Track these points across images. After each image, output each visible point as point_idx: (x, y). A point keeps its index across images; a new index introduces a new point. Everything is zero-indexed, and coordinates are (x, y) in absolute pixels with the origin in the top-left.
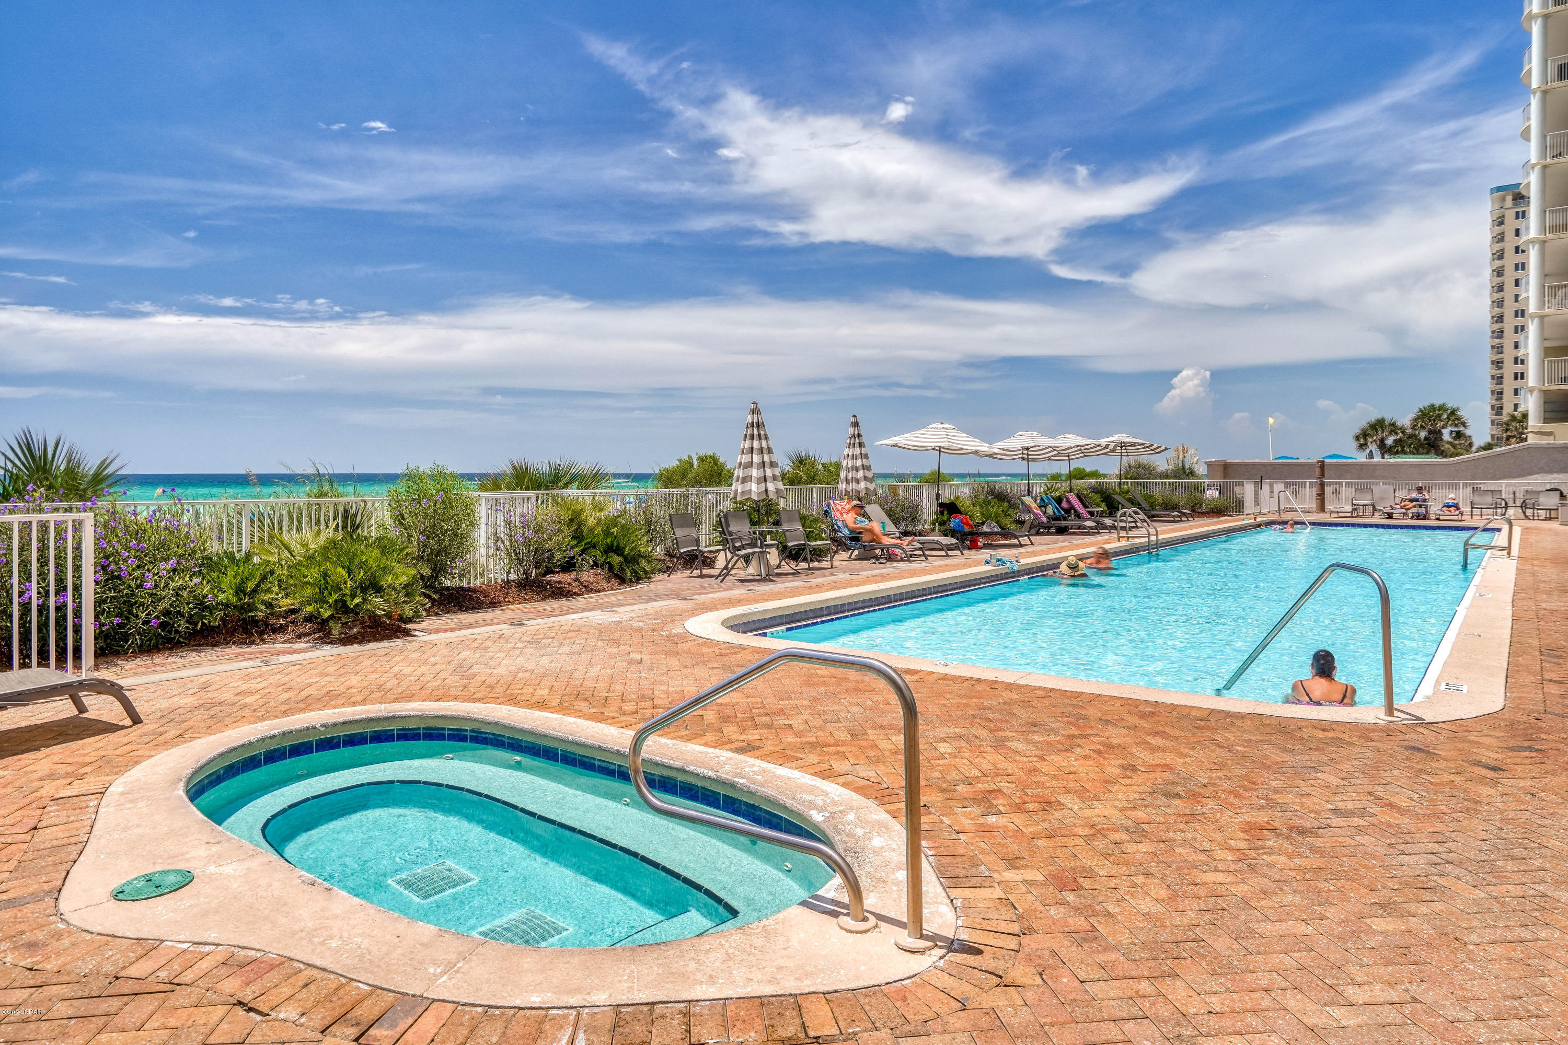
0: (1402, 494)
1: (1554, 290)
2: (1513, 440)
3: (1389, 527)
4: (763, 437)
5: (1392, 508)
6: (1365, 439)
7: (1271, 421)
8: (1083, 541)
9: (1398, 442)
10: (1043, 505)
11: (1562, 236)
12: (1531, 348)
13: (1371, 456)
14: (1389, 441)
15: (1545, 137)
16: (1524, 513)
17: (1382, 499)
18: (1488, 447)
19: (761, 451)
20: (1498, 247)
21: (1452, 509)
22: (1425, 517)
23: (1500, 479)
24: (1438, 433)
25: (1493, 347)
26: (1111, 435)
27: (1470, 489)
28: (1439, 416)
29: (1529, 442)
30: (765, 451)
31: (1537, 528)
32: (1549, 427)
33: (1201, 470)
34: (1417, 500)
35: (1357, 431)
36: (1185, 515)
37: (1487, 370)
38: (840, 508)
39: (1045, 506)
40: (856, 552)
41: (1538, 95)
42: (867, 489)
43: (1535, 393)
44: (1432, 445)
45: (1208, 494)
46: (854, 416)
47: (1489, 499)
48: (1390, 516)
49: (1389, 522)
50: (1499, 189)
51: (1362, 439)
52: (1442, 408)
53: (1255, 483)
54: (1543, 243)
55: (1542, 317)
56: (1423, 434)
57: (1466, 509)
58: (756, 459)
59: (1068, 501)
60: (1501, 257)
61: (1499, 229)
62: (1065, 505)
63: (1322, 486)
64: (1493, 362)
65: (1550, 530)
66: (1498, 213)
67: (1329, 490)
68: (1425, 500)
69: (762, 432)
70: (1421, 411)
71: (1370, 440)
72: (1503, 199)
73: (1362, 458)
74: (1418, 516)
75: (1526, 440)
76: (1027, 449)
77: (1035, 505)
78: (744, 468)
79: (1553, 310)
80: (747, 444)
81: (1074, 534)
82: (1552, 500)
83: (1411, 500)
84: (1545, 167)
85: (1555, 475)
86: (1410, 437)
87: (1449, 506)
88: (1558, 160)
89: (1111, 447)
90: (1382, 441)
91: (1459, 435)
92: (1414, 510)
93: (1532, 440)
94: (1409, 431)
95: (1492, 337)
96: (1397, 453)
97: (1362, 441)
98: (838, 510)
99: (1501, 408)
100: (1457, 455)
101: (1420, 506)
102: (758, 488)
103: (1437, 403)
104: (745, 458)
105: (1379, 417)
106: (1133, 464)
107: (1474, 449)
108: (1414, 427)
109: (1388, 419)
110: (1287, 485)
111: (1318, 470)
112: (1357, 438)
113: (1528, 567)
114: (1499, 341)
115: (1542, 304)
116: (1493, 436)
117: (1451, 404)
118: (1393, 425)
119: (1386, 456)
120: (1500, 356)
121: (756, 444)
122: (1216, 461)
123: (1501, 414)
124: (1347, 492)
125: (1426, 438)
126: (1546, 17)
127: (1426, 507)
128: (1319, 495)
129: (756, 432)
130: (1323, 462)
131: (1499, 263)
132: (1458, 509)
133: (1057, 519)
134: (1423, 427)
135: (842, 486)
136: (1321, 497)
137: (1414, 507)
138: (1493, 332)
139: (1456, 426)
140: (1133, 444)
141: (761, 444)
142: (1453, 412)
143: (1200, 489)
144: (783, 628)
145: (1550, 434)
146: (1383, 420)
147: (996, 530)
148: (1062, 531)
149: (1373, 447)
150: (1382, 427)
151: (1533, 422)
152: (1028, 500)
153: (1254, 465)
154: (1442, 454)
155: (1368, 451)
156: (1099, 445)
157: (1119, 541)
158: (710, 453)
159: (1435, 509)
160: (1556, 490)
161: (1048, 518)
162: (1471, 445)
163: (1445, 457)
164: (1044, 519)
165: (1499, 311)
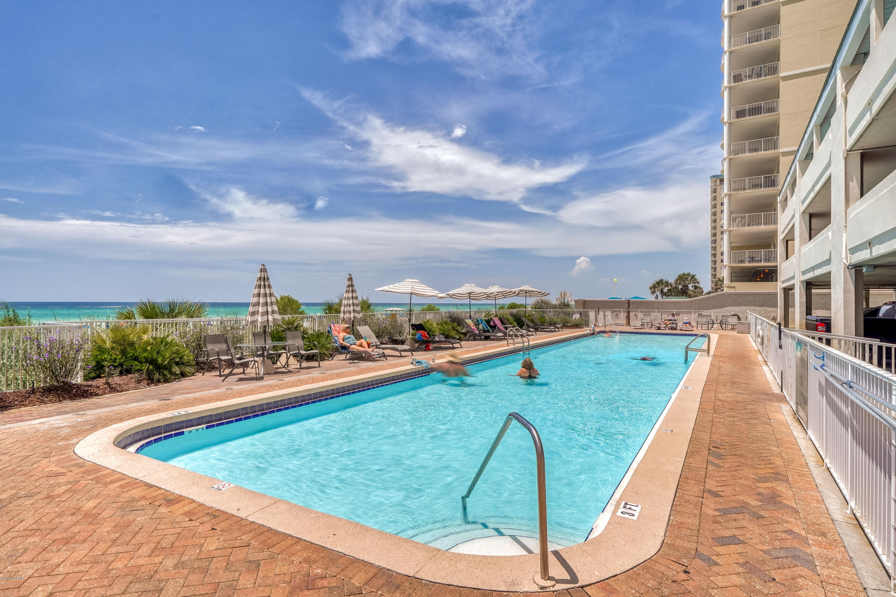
0: (665, 317)
1: (735, 219)
2: (719, 290)
3: (657, 334)
4: (267, 286)
5: (660, 324)
6: (654, 289)
7: (615, 280)
8: (496, 344)
9: (669, 290)
10: (477, 324)
11: (738, 193)
12: (725, 247)
13: (657, 297)
14: (665, 290)
15: (730, 145)
16: (721, 326)
17: (655, 319)
18: (710, 293)
19: (265, 295)
20: (714, 202)
21: (687, 325)
22: (675, 329)
23: (710, 309)
24: (686, 286)
25: (712, 248)
26: (521, 286)
27: (697, 314)
28: (687, 278)
29: (725, 291)
30: (268, 295)
31: (726, 335)
32: (733, 284)
33: (573, 303)
34: (671, 320)
35: (651, 285)
36: (558, 328)
37: (709, 258)
38: (338, 329)
39: (478, 325)
40: (348, 356)
41: (727, 125)
42: (354, 317)
43: (727, 267)
44: (684, 292)
45: (574, 316)
46: (350, 275)
47: (705, 320)
48: (659, 328)
49: (659, 332)
50: (714, 177)
51: (653, 289)
52: (688, 275)
53: (595, 311)
54: (730, 196)
55: (730, 231)
56: (680, 287)
57: (694, 324)
58: (262, 300)
59: (494, 322)
60: (715, 207)
61: (714, 195)
62: (492, 323)
63: (629, 312)
64: (712, 254)
65: (732, 336)
66: (714, 187)
67: (632, 314)
68: (675, 320)
69: (266, 284)
70: (679, 276)
71: (656, 289)
72: (716, 181)
73: (652, 298)
74: (672, 329)
75: (723, 290)
76: (470, 294)
77: (473, 324)
78: (253, 306)
79: (735, 228)
80: (256, 291)
81: (493, 340)
82: (734, 320)
83: (669, 320)
84: (730, 160)
85: (736, 308)
86: (674, 288)
87: (686, 323)
88: (736, 156)
89: (517, 293)
90: (662, 290)
91: (696, 287)
92: (670, 325)
93: (726, 290)
94: (674, 285)
95: (711, 243)
96: (669, 295)
97: (653, 290)
98: (336, 330)
99: (716, 275)
100: (696, 296)
101: (673, 323)
102: (261, 319)
103: (686, 272)
104: (255, 300)
105: (661, 279)
106: (539, 301)
107: (704, 294)
108: (676, 284)
109: (665, 280)
110: (613, 312)
111: (627, 304)
112: (651, 288)
113: (717, 363)
114: (714, 245)
115: (729, 225)
116: (712, 288)
117: (692, 273)
118: (667, 282)
119: (664, 297)
120: (715, 252)
121: (262, 291)
122: (579, 300)
123: (716, 278)
124: (640, 315)
125: (681, 289)
126: (730, 88)
127: (676, 324)
128: (627, 317)
129: (262, 283)
130: (629, 300)
131: (714, 210)
132: (690, 325)
133: (485, 331)
134: (680, 284)
135: (342, 315)
136: (628, 318)
137: (670, 323)
138: (712, 241)
139: (694, 283)
140: (532, 291)
141: (265, 291)
142: (693, 277)
143: (569, 314)
144: (204, 426)
145: (734, 287)
146: (662, 280)
147: (442, 339)
148: (487, 338)
149: (658, 293)
150: (662, 283)
151: (726, 282)
152: (469, 321)
153: (597, 302)
154: (690, 296)
155: (655, 295)
156: (511, 292)
157: (508, 346)
158: (286, 295)
159: (680, 325)
160: (736, 315)
161: (479, 331)
162: (702, 292)
163: (691, 297)
164: (477, 332)
165: (714, 231)
